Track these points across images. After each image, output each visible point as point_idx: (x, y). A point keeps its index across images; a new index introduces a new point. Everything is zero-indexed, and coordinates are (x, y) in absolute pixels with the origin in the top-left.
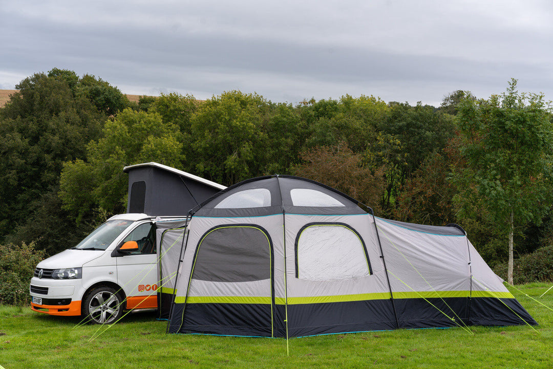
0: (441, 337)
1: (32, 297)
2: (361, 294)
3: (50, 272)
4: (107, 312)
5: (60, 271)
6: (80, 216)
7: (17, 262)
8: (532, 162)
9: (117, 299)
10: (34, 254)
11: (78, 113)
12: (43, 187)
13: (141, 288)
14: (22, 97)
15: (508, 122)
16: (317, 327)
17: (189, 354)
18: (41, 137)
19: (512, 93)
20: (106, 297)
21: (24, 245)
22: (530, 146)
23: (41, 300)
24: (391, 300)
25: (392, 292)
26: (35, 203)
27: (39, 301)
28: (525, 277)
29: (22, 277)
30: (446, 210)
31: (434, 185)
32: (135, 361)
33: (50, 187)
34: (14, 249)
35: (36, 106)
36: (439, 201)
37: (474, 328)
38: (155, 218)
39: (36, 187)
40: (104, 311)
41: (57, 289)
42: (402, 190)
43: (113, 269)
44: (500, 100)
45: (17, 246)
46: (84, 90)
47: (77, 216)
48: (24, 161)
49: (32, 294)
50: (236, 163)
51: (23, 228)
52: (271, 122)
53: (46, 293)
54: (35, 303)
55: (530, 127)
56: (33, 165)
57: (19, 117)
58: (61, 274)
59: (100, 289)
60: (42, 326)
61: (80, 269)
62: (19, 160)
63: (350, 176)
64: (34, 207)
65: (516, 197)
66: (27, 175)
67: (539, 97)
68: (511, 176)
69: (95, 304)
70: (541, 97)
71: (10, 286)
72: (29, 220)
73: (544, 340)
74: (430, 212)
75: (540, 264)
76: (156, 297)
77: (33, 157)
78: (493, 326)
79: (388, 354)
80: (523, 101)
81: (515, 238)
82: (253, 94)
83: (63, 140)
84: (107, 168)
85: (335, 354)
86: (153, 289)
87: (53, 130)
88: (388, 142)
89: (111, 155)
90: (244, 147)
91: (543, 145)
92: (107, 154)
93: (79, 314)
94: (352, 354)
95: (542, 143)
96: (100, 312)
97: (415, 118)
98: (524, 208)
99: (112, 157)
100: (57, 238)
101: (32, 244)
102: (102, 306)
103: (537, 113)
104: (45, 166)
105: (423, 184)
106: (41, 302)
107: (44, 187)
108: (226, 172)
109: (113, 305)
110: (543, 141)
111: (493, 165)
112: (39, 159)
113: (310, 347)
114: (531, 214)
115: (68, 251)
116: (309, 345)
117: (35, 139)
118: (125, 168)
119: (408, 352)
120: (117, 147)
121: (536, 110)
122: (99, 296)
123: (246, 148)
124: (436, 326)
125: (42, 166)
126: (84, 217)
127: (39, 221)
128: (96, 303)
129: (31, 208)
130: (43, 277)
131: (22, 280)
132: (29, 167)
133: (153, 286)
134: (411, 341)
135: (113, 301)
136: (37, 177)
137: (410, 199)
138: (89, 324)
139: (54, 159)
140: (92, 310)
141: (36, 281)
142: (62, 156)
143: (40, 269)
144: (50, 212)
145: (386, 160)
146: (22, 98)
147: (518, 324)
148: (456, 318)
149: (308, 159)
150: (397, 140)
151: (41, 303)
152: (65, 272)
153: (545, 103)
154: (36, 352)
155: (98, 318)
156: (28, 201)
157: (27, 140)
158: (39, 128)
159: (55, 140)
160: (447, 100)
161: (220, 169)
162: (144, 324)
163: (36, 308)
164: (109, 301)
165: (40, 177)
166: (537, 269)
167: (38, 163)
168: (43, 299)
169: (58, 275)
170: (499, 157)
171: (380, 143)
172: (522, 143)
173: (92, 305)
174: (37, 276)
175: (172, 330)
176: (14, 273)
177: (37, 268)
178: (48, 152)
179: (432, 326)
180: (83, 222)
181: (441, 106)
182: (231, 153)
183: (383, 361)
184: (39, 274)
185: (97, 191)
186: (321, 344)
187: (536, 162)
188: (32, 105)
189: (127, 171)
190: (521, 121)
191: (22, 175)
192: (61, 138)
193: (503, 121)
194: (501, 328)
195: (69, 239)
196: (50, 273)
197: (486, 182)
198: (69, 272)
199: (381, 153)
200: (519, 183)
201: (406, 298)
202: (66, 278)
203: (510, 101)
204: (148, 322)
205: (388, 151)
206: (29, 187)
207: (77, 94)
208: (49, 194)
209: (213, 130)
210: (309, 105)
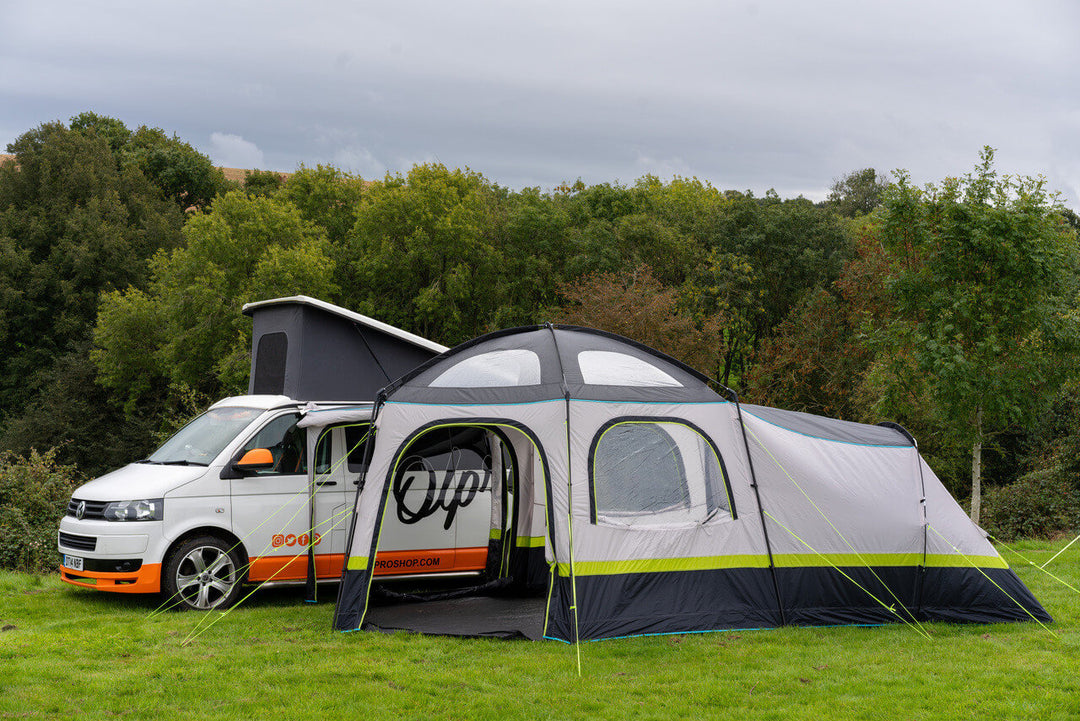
0: (871, 643)
1: (62, 555)
2: (715, 557)
3: (99, 506)
4: (211, 588)
5: (120, 505)
6: (133, 400)
7: (20, 486)
8: (1022, 309)
9: (231, 562)
10: (54, 471)
11: (124, 200)
12: (57, 342)
13: (278, 541)
14: (19, 168)
15: (976, 232)
16: (630, 619)
17: (385, 670)
18: (53, 248)
19: (985, 175)
20: (209, 557)
21: (34, 454)
22: (1018, 277)
23: (82, 562)
24: (771, 569)
25: (773, 553)
26: (42, 374)
27: (77, 564)
28: (998, 530)
29: (31, 516)
30: (837, 400)
31: (817, 350)
32: (284, 684)
33: (71, 343)
34: (14, 461)
35: (44, 187)
36: (825, 383)
37: (929, 626)
38: (306, 405)
39: (45, 345)
40: (204, 584)
41: (114, 539)
42: (754, 360)
43: (223, 503)
44: (962, 189)
45: (21, 457)
46: (137, 157)
47: (125, 399)
48: (21, 292)
49: (62, 549)
50: (436, 303)
51: (18, 422)
52: (510, 224)
53: (92, 548)
54: (68, 567)
55: (1019, 242)
56: (38, 300)
57: (12, 207)
58: (123, 511)
59: (197, 542)
60: (84, 611)
61: (159, 502)
62: (11, 290)
63: (656, 333)
64: (38, 382)
65: (988, 376)
66: (27, 319)
67: (1036, 184)
68: (980, 335)
69: (187, 571)
70: (1040, 184)
71: (7, 534)
72: (29, 408)
73: (1070, 651)
74: (808, 404)
75: (1025, 505)
76: (306, 559)
77: (37, 284)
78: (964, 622)
79: (773, 674)
80: (1005, 190)
81: (985, 454)
82: (463, 172)
83: (96, 254)
84: (188, 306)
85: (671, 674)
86: (300, 543)
87: (76, 234)
88: (728, 269)
89: (197, 279)
90: (454, 273)
91: (1042, 278)
92: (190, 277)
93: (157, 589)
94: (704, 675)
95: (1041, 272)
96: (196, 588)
97: (782, 224)
98: (1004, 397)
99: (200, 282)
100: (85, 442)
101: (50, 454)
102: (200, 575)
103: (1033, 214)
104: (62, 304)
105: (795, 349)
106: (81, 566)
107: (60, 344)
108: (416, 319)
109: (223, 573)
110: (1043, 268)
111: (949, 314)
112: (50, 288)
113: (619, 661)
114: (1018, 409)
115: (132, 466)
116: (617, 655)
117: (42, 251)
118: (245, 307)
119: (811, 670)
120: (210, 263)
121: (1030, 207)
122: (195, 555)
123: (458, 275)
124: (856, 622)
125: (55, 303)
126: (139, 403)
127: (49, 410)
128: (189, 569)
129: (34, 385)
130: (86, 516)
131: (31, 522)
132: (30, 304)
133: (300, 538)
134: (812, 650)
135: (224, 565)
136: (45, 323)
137: (770, 378)
138: (177, 609)
139: (78, 289)
140: (183, 583)
141: (71, 525)
142: (95, 284)
143: (80, 501)
144: (71, 393)
145: (723, 303)
146: (19, 171)
147: (1014, 619)
148: (897, 606)
149: (574, 296)
150: (746, 265)
151: (81, 568)
152: (129, 508)
153: (1047, 195)
154: (84, 662)
155: (194, 599)
156: (27, 371)
157: (27, 252)
158: (49, 230)
159: (81, 254)
160: (839, 187)
161: (405, 313)
162: (287, 610)
163: (70, 576)
164: (216, 565)
165: (52, 325)
166: (1020, 515)
167: (48, 297)
168: (85, 559)
169: (117, 513)
170: (959, 299)
171: (713, 269)
172: (1002, 273)
173: (182, 572)
174: (73, 514)
175: (343, 623)
176: (15, 509)
177: (74, 500)
178: (68, 276)
179: (850, 621)
180: (135, 414)
181: (826, 199)
182: (426, 284)
183: (768, 689)
184: (78, 512)
185: (167, 352)
186: (639, 654)
187: (1027, 311)
188: (38, 185)
189: (250, 312)
190: (1001, 226)
191: (17, 319)
192: (92, 250)
193: (967, 228)
194: (981, 627)
195: (108, 446)
196: (100, 510)
197: (933, 345)
198: (137, 508)
199: (715, 290)
200: (997, 349)
201: (802, 565)
202: (131, 518)
203: (981, 189)
204: (291, 608)
205: (727, 285)
206: (30, 344)
207: (124, 164)
208: (69, 358)
209: (397, 236)
210: (572, 194)
